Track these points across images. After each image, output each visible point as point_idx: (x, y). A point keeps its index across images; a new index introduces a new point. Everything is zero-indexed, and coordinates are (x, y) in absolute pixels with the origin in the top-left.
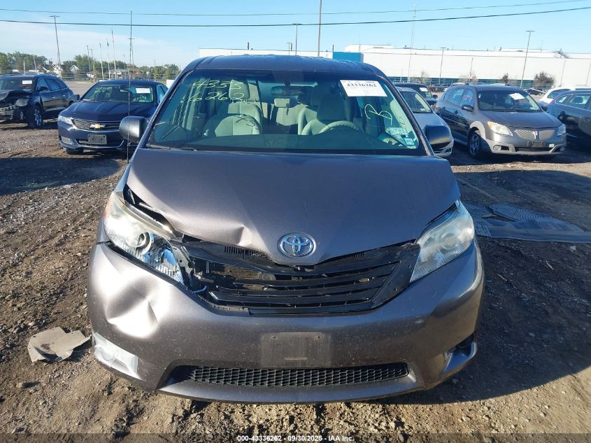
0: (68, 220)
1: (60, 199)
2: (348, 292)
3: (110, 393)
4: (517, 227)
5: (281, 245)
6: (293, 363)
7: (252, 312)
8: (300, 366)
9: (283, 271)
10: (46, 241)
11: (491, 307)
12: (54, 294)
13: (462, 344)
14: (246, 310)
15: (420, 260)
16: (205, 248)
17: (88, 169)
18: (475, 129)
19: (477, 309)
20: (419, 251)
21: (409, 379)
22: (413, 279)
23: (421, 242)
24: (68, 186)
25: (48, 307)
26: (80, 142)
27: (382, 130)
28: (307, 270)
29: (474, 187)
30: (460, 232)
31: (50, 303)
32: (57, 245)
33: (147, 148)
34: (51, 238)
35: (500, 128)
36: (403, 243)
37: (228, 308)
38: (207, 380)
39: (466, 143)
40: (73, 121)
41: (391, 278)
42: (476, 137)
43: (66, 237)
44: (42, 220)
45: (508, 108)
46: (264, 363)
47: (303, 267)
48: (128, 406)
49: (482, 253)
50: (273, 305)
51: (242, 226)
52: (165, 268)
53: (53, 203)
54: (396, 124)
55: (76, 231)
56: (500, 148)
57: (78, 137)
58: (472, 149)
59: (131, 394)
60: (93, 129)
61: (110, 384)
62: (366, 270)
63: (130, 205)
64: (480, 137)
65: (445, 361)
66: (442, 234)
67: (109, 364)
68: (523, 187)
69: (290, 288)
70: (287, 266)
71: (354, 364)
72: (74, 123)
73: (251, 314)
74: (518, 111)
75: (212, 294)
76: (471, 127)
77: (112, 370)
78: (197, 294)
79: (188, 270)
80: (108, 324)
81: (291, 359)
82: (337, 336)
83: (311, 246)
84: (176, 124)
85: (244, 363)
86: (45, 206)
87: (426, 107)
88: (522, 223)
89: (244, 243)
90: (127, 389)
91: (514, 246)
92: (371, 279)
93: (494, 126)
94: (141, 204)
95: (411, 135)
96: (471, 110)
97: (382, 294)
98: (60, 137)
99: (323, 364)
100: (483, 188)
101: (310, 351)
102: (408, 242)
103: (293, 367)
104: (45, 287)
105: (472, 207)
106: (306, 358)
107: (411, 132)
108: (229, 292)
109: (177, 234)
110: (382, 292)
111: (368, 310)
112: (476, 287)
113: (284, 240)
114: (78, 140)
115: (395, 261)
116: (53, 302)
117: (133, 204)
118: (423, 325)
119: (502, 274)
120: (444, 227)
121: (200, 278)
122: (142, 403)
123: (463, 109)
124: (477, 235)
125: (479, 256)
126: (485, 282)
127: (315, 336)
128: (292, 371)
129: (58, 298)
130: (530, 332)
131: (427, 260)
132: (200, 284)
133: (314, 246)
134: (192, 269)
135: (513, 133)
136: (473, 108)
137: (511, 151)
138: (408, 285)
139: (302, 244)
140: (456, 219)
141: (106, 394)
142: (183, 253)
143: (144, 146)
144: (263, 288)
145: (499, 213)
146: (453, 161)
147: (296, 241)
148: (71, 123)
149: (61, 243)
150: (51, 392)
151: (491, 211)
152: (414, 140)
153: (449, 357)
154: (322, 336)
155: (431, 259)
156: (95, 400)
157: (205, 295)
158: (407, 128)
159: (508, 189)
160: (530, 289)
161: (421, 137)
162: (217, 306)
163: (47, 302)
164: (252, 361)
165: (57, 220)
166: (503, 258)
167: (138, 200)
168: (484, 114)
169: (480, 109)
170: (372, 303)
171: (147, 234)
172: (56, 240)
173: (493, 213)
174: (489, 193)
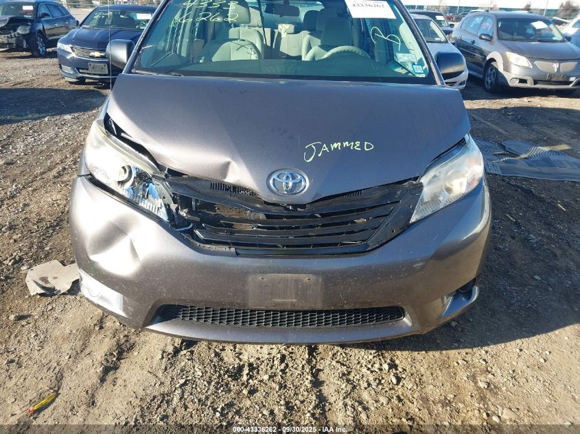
0: (67, 152)
1: (60, 131)
2: (342, 233)
3: (101, 328)
4: (530, 165)
5: (271, 182)
6: (281, 304)
7: (239, 252)
8: (289, 308)
9: (274, 210)
10: (44, 173)
11: (496, 249)
12: (51, 226)
13: (462, 288)
14: (233, 249)
15: (422, 200)
16: (190, 183)
17: (90, 99)
18: (493, 60)
19: (481, 251)
20: (422, 190)
21: (404, 322)
22: (413, 220)
23: (424, 180)
24: (68, 117)
25: (44, 239)
26: (80, 70)
27: (391, 59)
28: (299, 209)
29: (487, 122)
30: (468, 170)
31: (46, 236)
32: (55, 177)
33: (132, 73)
34: (50, 169)
35: (519, 59)
36: (405, 181)
37: (213, 248)
38: (195, 319)
39: (481, 76)
40: (72, 48)
41: (389, 219)
42: (492, 69)
43: (64, 169)
44: (41, 152)
45: (528, 38)
46: (252, 304)
47: (295, 206)
48: (119, 340)
49: (490, 191)
50: (261, 246)
51: (228, 159)
52: (149, 204)
53: (52, 134)
54: (405, 50)
55: (75, 164)
56: (518, 81)
57: (79, 65)
58: (487, 82)
59: (122, 329)
60: (93, 57)
61: (102, 319)
62: (364, 209)
63: (112, 136)
64: (497, 69)
65: (444, 306)
66: (448, 172)
67: (96, 301)
68: (540, 123)
69: (281, 228)
70: (278, 205)
71: (346, 307)
72: (73, 51)
73: (237, 254)
74: (540, 41)
75: (197, 232)
76: (488, 58)
77: (99, 306)
78: (181, 232)
79: (173, 207)
80: (90, 260)
81: (280, 301)
82: (328, 278)
83: (303, 183)
84: (170, 50)
85: (232, 304)
86: (45, 137)
87: (442, 37)
88: (536, 161)
89: (231, 179)
90: (118, 324)
91: (525, 185)
92: (368, 219)
93: (513, 57)
94: (123, 135)
95: (420, 63)
96: (489, 39)
97: (378, 235)
98: (60, 65)
99: (314, 306)
100: (497, 124)
101: (299, 293)
102: (410, 179)
103: (282, 309)
104: (42, 219)
105: (484, 143)
106: (295, 300)
107: (421, 58)
108: (216, 231)
109: (160, 168)
110: (378, 233)
111: (363, 252)
112: (481, 228)
113: (275, 176)
114: (78, 69)
115: (396, 200)
116: (50, 235)
117: (114, 135)
118: (423, 268)
119: (510, 214)
120: (450, 164)
121: (185, 215)
122: (133, 338)
123: (481, 38)
124: (486, 172)
125: (487, 194)
126: (492, 222)
127: (305, 278)
128: (281, 312)
129: (54, 230)
130: (535, 274)
131: (430, 200)
132: (186, 222)
133: (306, 184)
134: (177, 205)
135: (534, 65)
136: (491, 37)
137: (529, 85)
138: (408, 227)
139: (295, 181)
140: (464, 155)
141: (97, 328)
142: (166, 188)
143: (130, 72)
144: (253, 228)
145: (512, 150)
146: (467, 94)
147: (287, 177)
148: (70, 50)
149: (60, 175)
150: (43, 325)
151: (503, 147)
152: (424, 68)
153: (448, 301)
154: (313, 277)
155: (435, 199)
156: (87, 334)
157: (191, 232)
158: (417, 54)
159: (523, 125)
160: (539, 230)
161: (432, 64)
162: (202, 245)
163: (43, 235)
164: (239, 301)
165: (56, 151)
166: (513, 197)
167: (119, 130)
168: (503, 44)
169: (500, 38)
170: (367, 246)
171: (129, 167)
172: (54, 172)
173: (505, 150)
174: (502, 128)
